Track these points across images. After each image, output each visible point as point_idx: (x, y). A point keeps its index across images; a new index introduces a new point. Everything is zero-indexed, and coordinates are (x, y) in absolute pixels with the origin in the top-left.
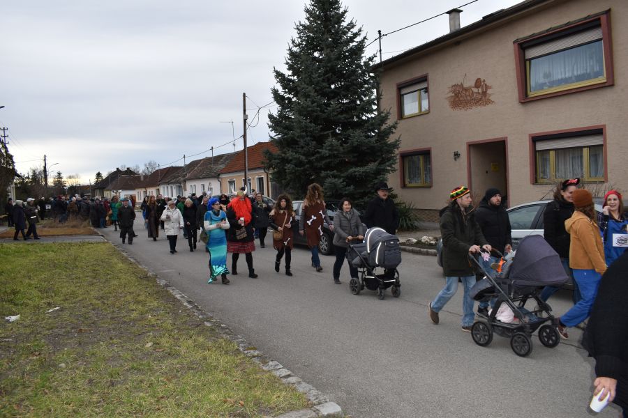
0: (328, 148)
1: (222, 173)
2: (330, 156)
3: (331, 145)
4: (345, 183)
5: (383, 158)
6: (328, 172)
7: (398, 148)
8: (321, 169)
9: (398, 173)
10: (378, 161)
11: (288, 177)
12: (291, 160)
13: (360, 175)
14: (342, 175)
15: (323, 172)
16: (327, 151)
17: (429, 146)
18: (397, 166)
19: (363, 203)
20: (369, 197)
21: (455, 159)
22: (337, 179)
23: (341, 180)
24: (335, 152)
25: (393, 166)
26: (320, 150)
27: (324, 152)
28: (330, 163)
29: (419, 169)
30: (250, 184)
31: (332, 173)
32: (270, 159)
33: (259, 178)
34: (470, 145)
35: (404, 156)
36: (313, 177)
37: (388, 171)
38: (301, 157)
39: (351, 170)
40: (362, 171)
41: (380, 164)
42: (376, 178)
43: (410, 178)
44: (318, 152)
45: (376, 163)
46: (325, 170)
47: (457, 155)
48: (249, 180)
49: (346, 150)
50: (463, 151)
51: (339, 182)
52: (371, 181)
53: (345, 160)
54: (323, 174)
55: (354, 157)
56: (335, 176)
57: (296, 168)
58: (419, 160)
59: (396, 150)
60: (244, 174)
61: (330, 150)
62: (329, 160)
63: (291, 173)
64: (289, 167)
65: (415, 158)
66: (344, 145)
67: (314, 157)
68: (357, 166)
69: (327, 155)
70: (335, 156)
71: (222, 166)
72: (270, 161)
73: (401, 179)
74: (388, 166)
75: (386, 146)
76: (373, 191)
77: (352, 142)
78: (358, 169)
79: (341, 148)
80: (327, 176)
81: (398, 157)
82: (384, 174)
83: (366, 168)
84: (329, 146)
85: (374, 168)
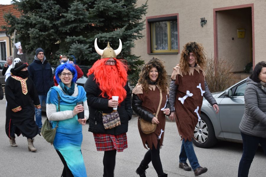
0: (73, 12)
2: (75, 21)
3: (77, 9)
5: (130, 24)
6: (74, 37)
7: (145, 14)
8: (66, 34)
9: (145, 39)
10: (125, 27)
11: (32, 42)
12: (35, 24)
13: (106, 40)
14: (88, 40)
15: (68, 37)
16: (72, 16)
17: (176, 12)
18: (144, 32)
21: (202, 26)
22: (82, 45)
23: (87, 46)
24: (82, 17)
25: (140, 32)
26: (65, 14)
27: (70, 16)
28: (75, 27)
29: (166, 35)
31: (77, 38)
32: (12, 24)
34: (216, 12)
35: (151, 22)
36: (58, 42)
37: (135, 37)
38: (46, 20)
40: (108, 36)
41: (126, 30)
43: (157, 44)
44: (63, 17)
45: (123, 29)
46: (71, 34)
47: (203, 22)
49: (92, 15)
50: (210, 18)
51: (85, 47)
53: (91, 25)
54: (68, 39)
55: (100, 22)
56: (80, 42)
57: (41, 33)
58: (166, 26)
59: (143, 15)
61: (75, 14)
62: (74, 25)
63: (34, 38)
64: (32, 31)
65: (162, 24)
66: (90, 9)
67: (59, 22)
68: (104, 31)
69: (73, 19)
70: (81, 21)
72: (13, 25)
73: (148, 45)
74: (135, 32)
75: (133, 11)
77: (99, 7)
78: (104, 34)
79: (87, 13)
80: (73, 42)
81: (145, 23)
82: (131, 41)
83: (112, 33)
84: (75, 10)
85: (121, 34)
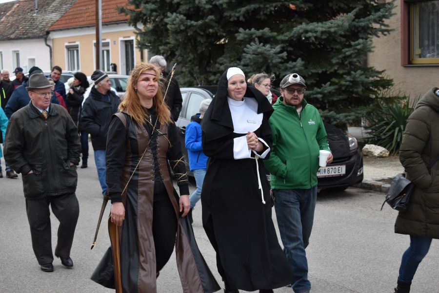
1: (54, 31)
4: (285, 54)
6: (253, 30)
8: (238, 24)
9: (397, 36)
11: (171, 40)
12: (179, 5)
13: (316, 38)
14: (280, 37)
15: (241, 30)
18: (395, 22)
19: (319, 96)
20: (332, 84)
22: (268, 46)
23: (278, 48)
25: (386, 21)
28: (256, 11)
30: (108, 51)
31: (259, 33)
33: (126, 41)
36: (223, 41)
37: (374, 32)
39: (299, 28)
40: (320, 29)
41: (358, 16)
42: (350, 46)
43: (421, 46)
45: (351, 15)
46: (247, 25)
48: (107, 44)
51: (273, 51)
52: (339, 51)
54: (242, 34)
56: (264, 40)
57: (189, 23)
60: (94, 32)
62: (253, 6)
63: (177, 32)
64: (173, 19)
71: (54, 17)
72: (137, 6)
73: (403, 48)
74: (376, 21)
76: (341, 72)
78: (312, 26)
80: (250, 40)
81: (398, 3)
82: (366, 38)
83: (329, 24)
85: (346, 24)
